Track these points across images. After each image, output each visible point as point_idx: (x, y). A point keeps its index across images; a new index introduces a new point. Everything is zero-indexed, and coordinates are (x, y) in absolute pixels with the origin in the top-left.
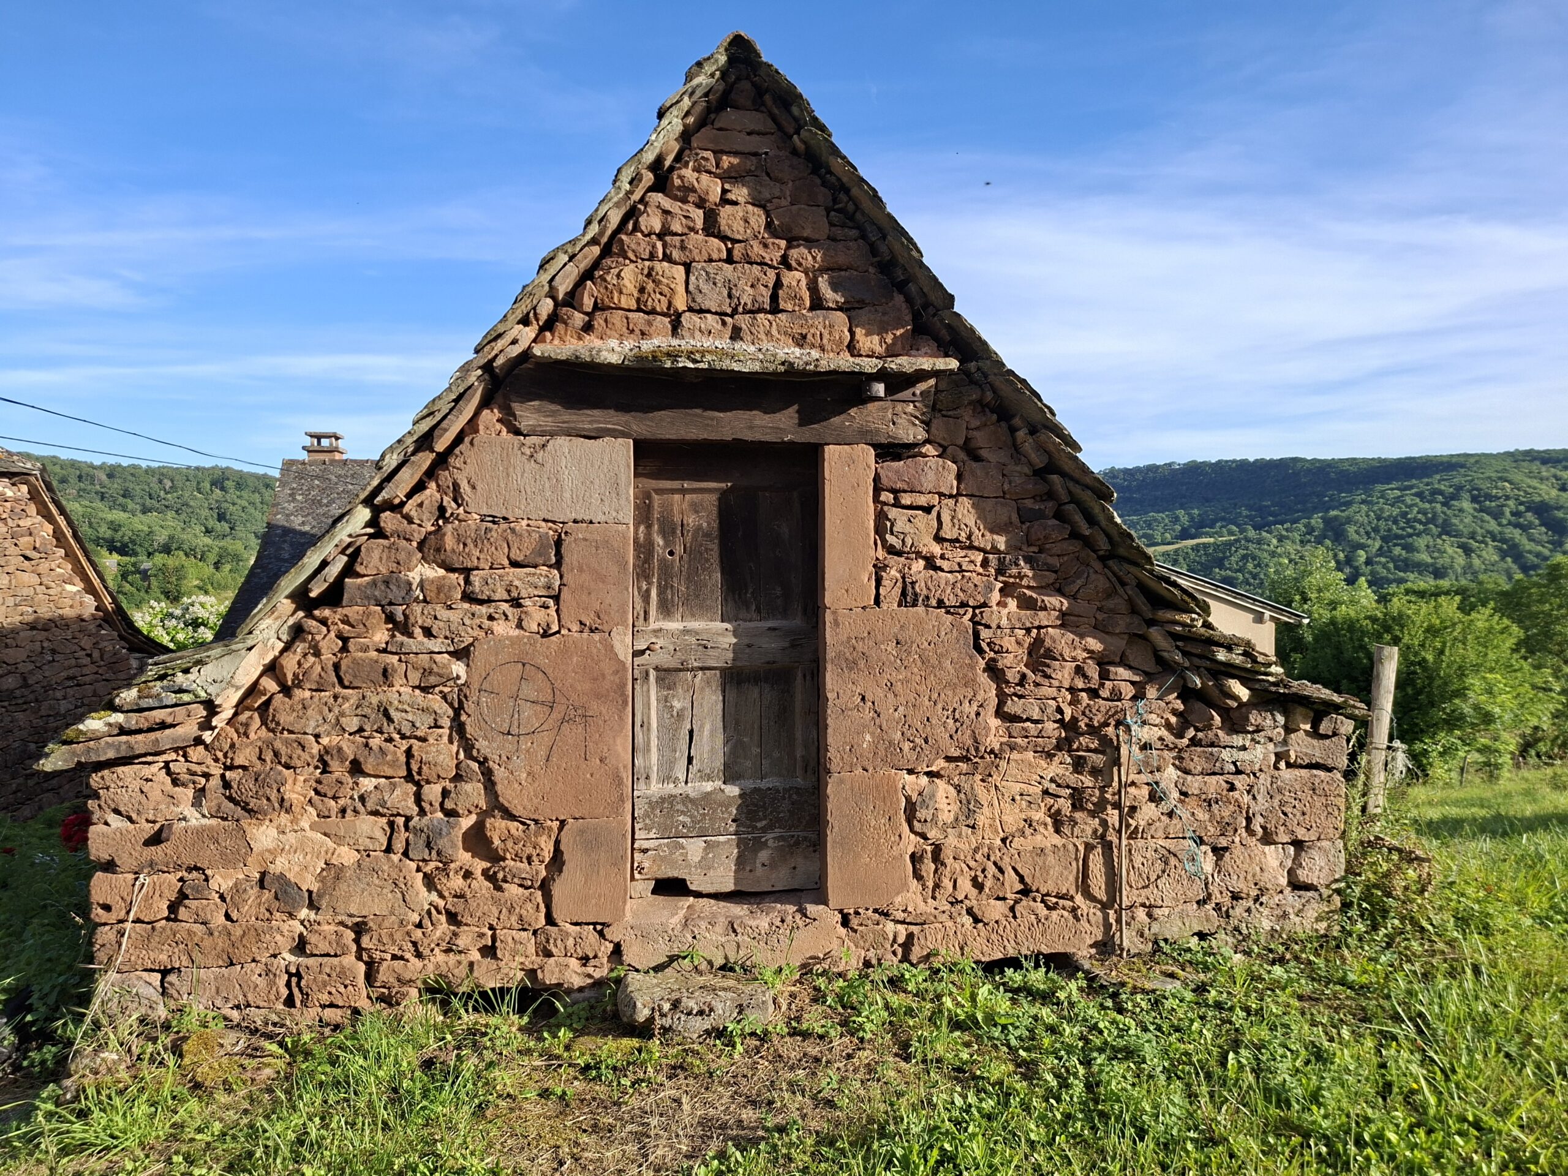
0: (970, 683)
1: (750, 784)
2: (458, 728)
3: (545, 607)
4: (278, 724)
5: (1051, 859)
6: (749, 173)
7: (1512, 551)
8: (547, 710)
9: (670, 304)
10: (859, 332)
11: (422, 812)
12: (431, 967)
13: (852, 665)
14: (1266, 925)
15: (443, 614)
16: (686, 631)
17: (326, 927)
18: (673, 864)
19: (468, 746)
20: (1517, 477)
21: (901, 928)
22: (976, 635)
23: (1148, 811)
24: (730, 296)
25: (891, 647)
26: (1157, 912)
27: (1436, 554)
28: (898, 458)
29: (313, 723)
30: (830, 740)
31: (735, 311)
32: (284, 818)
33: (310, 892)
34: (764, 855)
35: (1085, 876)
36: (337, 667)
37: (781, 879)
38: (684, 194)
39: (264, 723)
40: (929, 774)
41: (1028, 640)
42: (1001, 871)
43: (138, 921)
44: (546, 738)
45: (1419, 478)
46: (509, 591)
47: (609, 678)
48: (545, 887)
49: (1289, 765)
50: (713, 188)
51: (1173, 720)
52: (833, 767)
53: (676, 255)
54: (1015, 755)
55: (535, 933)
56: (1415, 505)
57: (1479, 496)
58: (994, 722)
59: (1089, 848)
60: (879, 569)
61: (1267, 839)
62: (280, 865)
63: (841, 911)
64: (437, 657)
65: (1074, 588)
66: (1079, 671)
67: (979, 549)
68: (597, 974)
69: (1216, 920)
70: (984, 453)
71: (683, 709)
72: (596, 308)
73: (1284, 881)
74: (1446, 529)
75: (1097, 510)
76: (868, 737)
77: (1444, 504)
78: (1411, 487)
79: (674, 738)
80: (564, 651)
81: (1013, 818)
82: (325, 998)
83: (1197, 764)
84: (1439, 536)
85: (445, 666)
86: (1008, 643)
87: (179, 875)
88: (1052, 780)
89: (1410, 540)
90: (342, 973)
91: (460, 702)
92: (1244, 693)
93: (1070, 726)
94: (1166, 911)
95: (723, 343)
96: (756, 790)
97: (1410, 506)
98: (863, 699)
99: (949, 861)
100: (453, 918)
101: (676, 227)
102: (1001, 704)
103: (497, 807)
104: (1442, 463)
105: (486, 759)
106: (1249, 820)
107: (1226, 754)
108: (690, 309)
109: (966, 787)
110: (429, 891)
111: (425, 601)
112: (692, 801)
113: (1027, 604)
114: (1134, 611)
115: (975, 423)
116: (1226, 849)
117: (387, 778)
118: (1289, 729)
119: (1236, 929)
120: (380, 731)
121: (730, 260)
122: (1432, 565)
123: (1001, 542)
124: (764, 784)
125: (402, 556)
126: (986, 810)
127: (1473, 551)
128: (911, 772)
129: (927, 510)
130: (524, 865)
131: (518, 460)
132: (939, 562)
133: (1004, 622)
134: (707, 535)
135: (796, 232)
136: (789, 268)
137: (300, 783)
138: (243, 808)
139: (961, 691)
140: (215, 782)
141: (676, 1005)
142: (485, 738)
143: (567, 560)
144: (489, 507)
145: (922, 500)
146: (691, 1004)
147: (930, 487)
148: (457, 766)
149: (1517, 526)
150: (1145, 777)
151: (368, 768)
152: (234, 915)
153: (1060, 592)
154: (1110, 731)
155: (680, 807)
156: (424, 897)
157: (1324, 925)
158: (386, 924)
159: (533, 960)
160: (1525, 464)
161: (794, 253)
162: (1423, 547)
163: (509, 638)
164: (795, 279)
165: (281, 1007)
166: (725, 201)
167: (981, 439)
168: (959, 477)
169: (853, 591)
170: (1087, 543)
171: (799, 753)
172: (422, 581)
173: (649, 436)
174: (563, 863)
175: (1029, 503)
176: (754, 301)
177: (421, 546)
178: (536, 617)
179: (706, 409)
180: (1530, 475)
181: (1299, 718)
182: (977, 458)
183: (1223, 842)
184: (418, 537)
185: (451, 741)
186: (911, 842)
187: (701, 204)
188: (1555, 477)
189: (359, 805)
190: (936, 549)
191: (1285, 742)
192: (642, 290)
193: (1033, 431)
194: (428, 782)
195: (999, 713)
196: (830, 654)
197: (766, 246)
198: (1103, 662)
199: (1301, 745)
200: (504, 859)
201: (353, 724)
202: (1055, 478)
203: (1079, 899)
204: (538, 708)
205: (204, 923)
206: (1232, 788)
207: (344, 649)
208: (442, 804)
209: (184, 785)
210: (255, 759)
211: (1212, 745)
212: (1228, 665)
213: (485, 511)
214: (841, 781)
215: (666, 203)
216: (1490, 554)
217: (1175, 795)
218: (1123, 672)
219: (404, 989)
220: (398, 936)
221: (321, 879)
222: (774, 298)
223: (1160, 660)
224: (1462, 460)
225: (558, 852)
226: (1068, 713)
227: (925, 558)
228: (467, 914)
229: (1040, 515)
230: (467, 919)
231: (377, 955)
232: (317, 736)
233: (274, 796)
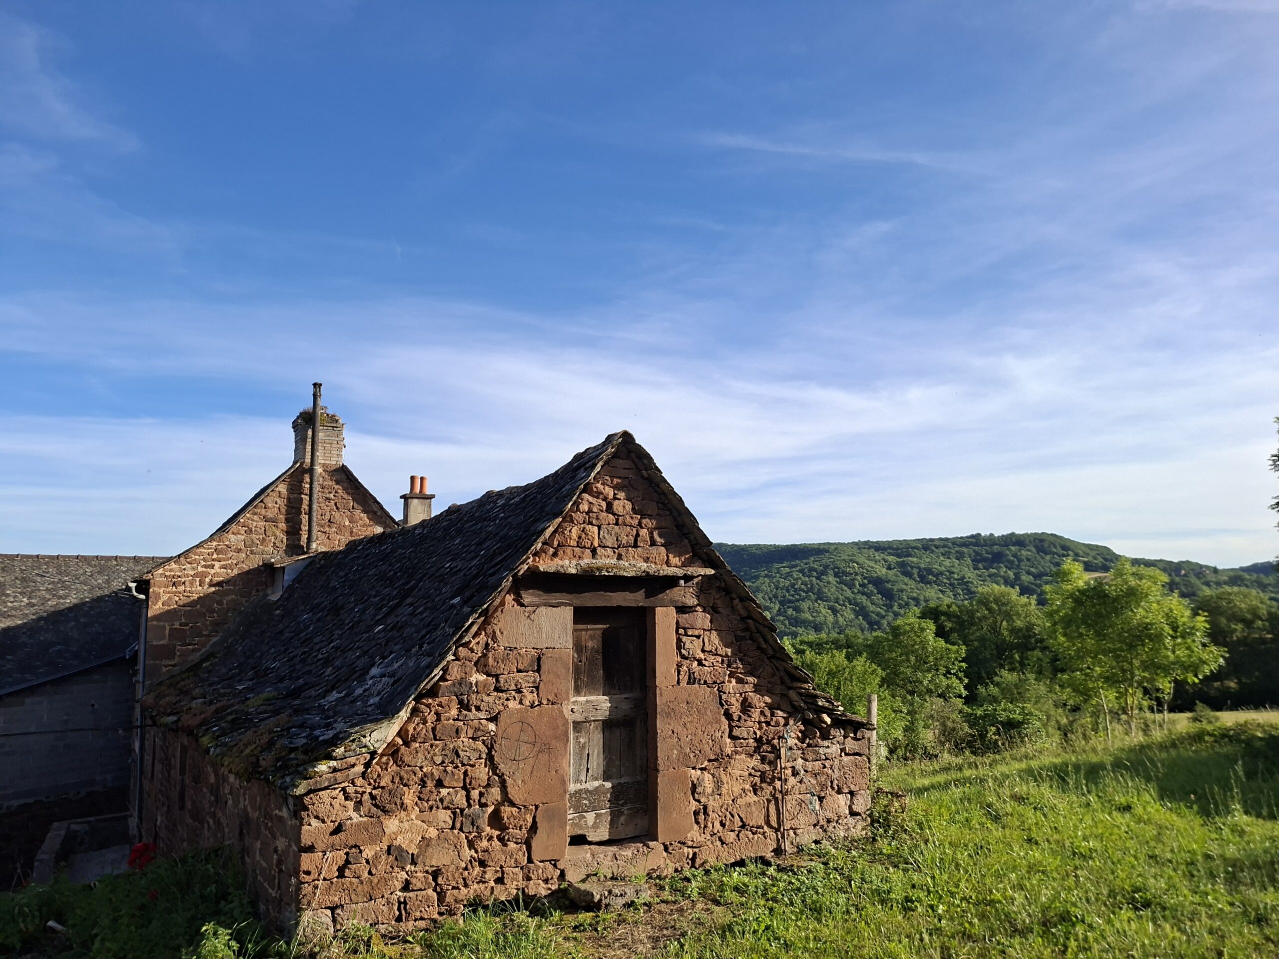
0: (718, 721)
1: (616, 781)
2: (490, 758)
3: (532, 692)
4: (403, 762)
5: (754, 809)
6: (625, 486)
7: (861, 611)
8: (532, 746)
9: (592, 544)
10: (671, 556)
11: (470, 806)
12: (472, 891)
13: (668, 715)
14: (842, 834)
15: (486, 698)
16: (587, 701)
17: (419, 874)
18: (581, 828)
19: (494, 767)
20: (861, 559)
21: (690, 850)
22: (720, 697)
23: (792, 781)
24: (617, 540)
25: (684, 705)
26: (798, 831)
27: (815, 614)
28: (684, 613)
29: (420, 761)
30: (659, 754)
31: (619, 547)
32: (403, 814)
33: (413, 855)
34: (622, 819)
35: (768, 816)
36: (434, 729)
37: (630, 831)
38: (598, 495)
39: (395, 762)
40: (701, 769)
41: (741, 699)
42: (733, 816)
43: (325, 879)
44: (531, 761)
45: (800, 559)
46: (516, 685)
47: (561, 728)
48: (528, 844)
49: (846, 754)
50: (610, 492)
51: (800, 735)
52: (660, 768)
53: (594, 522)
54: (738, 757)
55: (522, 868)
56: (800, 578)
57: (839, 572)
58: (728, 740)
59: (769, 801)
60: (679, 666)
61: (839, 792)
62: (399, 841)
63: (663, 844)
64: (482, 721)
65: (759, 673)
66: (762, 713)
67: (720, 655)
68: (553, 888)
69: (822, 834)
70: (720, 610)
71: (585, 743)
72: (559, 545)
73: (847, 812)
74: (820, 596)
75: (769, 636)
76: (675, 752)
77: (818, 578)
78: (796, 566)
79: (581, 758)
80: (540, 715)
81: (737, 790)
82: (418, 914)
83: (810, 756)
84: (816, 601)
85: (486, 726)
86: (733, 700)
87: (345, 851)
88: (753, 768)
89: (798, 604)
90: (428, 898)
91: (492, 744)
92: (828, 720)
93: (759, 741)
94: (801, 830)
95: (614, 561)
96: (619, 784)
97: (796, 579)
98: (673, 732)
99: (711, 813)
100: (482, 864)
101: (595, 510)
102: (731, 731)
103: (507, 799)
104: (814, 549)
105: (503, 774)
106: (832, 782)
107: (821, 751)
108: (600, 546)
109: (717, 774)
110: (470, 849)
111: (477, 692)
112: (590, 792)
113: (740, 681)
114: (783, 682)
115: (717, 596)
116: (824, 797)
117: (453, 788)
118: (845, 737)
119: (830, 837)
120: (452, 763)
121: (617, 524)
122: (813, 622)
123: (729, 651)
124: (622, 781)
125: (468, 669)
126: (726, 785)
127: (838, 612)
128: (694, 768)
129: (698, 637)
130: (518, 831)
131: (523, 618)
132: (704, 662)
133: (731, 691)
134: (597, 651)
135: (645, 512)
136: (642, 528)
137: (411, 794)
138: (382, 810)
139: (715, 725)
140: (366, 797)
141: (610, 892)
142: (503, 763)
143: (543, 668)
144: (509, 643)
145: (696, 633)
146: (617, 891)
147: (699, 626)
148: (489, 779)
149: (863, 594)
150: (789, 765)
151: (446, 783)
152: (374, 871)
153: (752, 675)
154: (775, 742)
155: (584, 796)
156: (468, 853)
157: (864, 832)
158: (450, 870)
159: (522, 884)
160: (865, 551)
161: (644, 521)
162: (806, 609)
163: (516, 709)
164: (644, 532)
165: (393, 922)
166: (615, 498)
167: (719, 603)
168: (711, 622)
169: (668, 678)
170: (763, 651)
171: (638, 763)
172: (477, 682)
173: (581, 605)
174: (537, 828)
175: (739, 633)
176: (627, 542)
177: (476, 664)
178: (529, 698)
179: (605, 592)
180: (869, 558)
181: (849, 730)
182: (717, 612)
183: (823, 794)
184: (475, 659)
185: (486, 766)
186: (694, 805)
187: (605, 499)
188: (884, 559)
189: (440, 804)
190: (702, 656)
191: (844, 743)
192: (580, 538)
193: (741, 600)
194: (473, 789)
195: (731, 736)
196: (659, 710)
197: (632, 518)
198: (771, 707)
199: (850, 745)
200: (508, 828)
201: (438, 760)
202: (750, 621)
203: (765, 827)
204: (528, 745)
205: (358, 878)
206: (825, 767)
207: (438, 719)
208: (479, 801)
209: (351, 800)
210: (389, 782)
211: (816, 746)
212: (823, 707)
213: (506, 645)
214: (664, 775)
215: (591, 499)
216: (848, 613)
217: (803, 772)
218: (780, 713)
219: (458, 906)
220: (456, 875)
221: (419, 846)
222: (636, 541)
223: (793, 706)
224: (826, 547)
225: (534, 822)
226: (758, 733)
227: (698, 660)
228: (490, 860)
229: (744, 638)
230: (490, 863)
231: (445, 887)
232: (421, 768)
233: (398, 802)
